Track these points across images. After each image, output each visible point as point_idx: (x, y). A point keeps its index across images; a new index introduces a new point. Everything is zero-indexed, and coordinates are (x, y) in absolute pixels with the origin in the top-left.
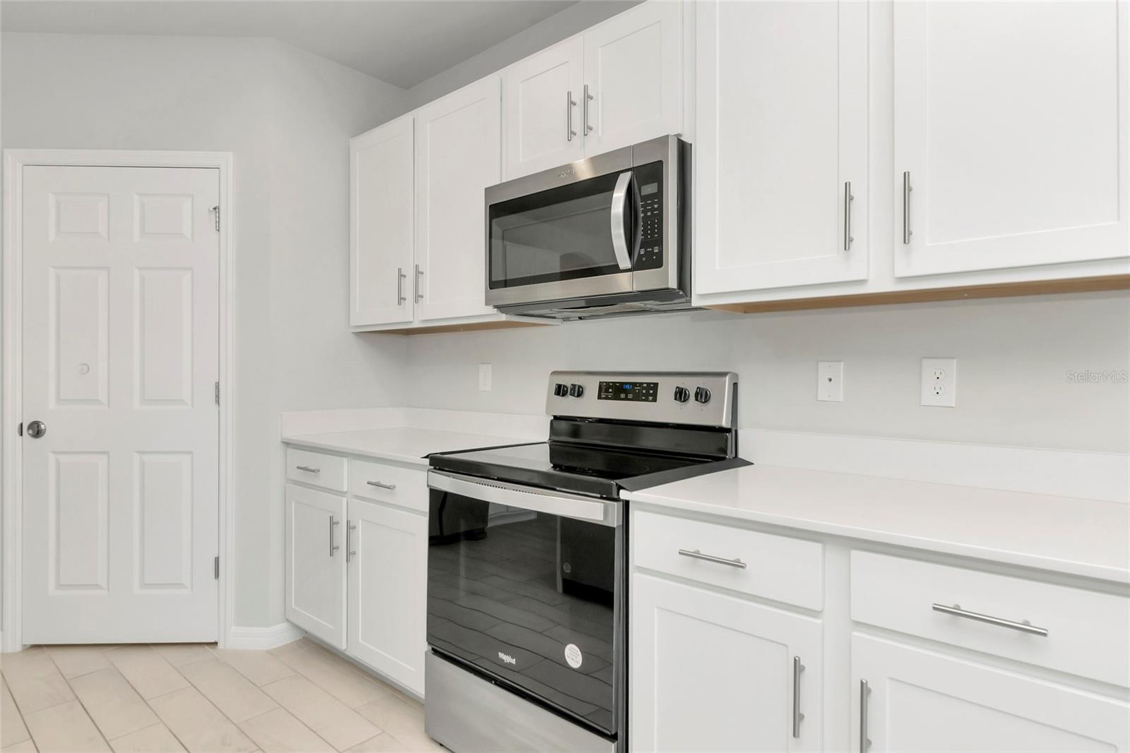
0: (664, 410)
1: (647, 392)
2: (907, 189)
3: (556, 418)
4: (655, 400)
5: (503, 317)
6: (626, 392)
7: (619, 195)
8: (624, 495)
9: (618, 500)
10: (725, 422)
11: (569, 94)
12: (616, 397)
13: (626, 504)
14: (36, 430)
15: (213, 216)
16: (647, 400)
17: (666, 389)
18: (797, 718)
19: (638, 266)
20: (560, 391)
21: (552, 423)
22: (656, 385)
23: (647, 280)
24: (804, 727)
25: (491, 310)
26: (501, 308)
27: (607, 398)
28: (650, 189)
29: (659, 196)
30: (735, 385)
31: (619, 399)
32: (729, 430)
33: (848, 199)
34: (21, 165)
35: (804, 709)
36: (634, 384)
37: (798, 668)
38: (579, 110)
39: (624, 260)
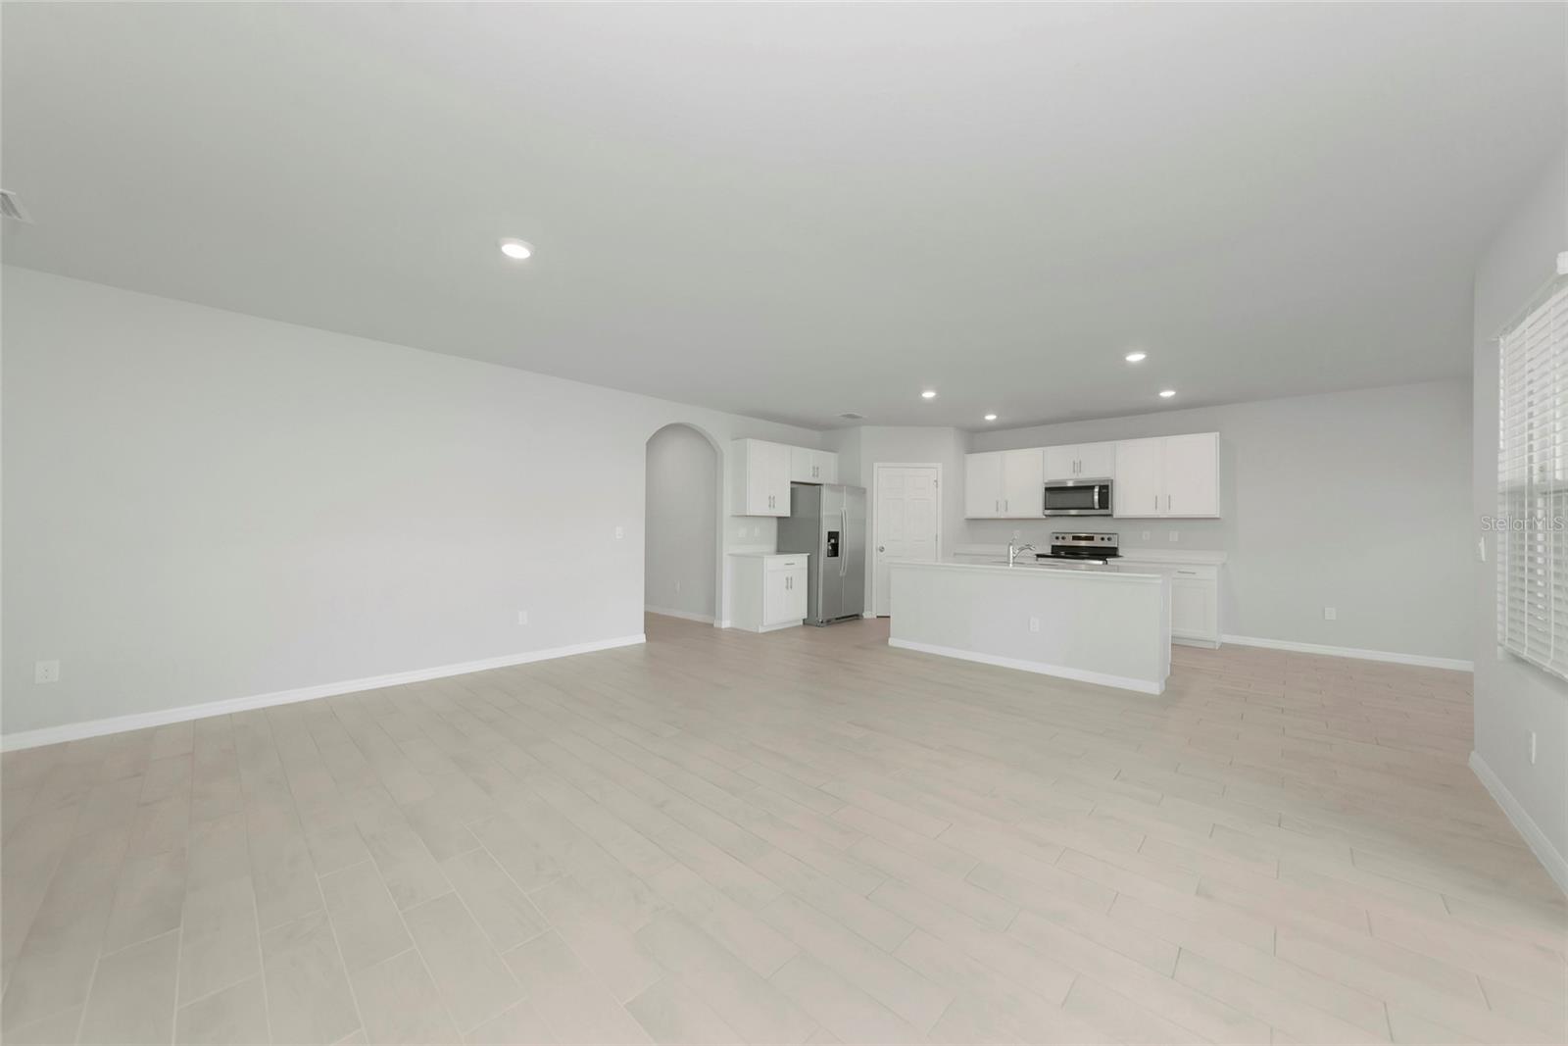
0: (1097, 543)
1: (1091, 539)
2: (1170, 499)
3: (1054, 546)
5: (1044, 517)
6: (1081, 538)
7: (1096, 490)
10: (1116, 547)
11: (1073, 461)
14: (883, 550)
15: (935, 483)
16: (1090, 541)
17: (1098, 538)
19: (1101, 508)
20: (1058, 538)
21: (1052, 547)
22: (1093, 537)
23: (1102, 511)
25: (1042, 515)
26: (1045, 515)
27: (1076, 540)
28: (1104, 490)
29: (1107, 492)
30: (1119, 537)
31: (1080, 540)
32: (1116, 549)
33: (1156, 499)
34: (877, 468)
36: (1085, 536)
38: (1077, 466)
39: (1097, 506)
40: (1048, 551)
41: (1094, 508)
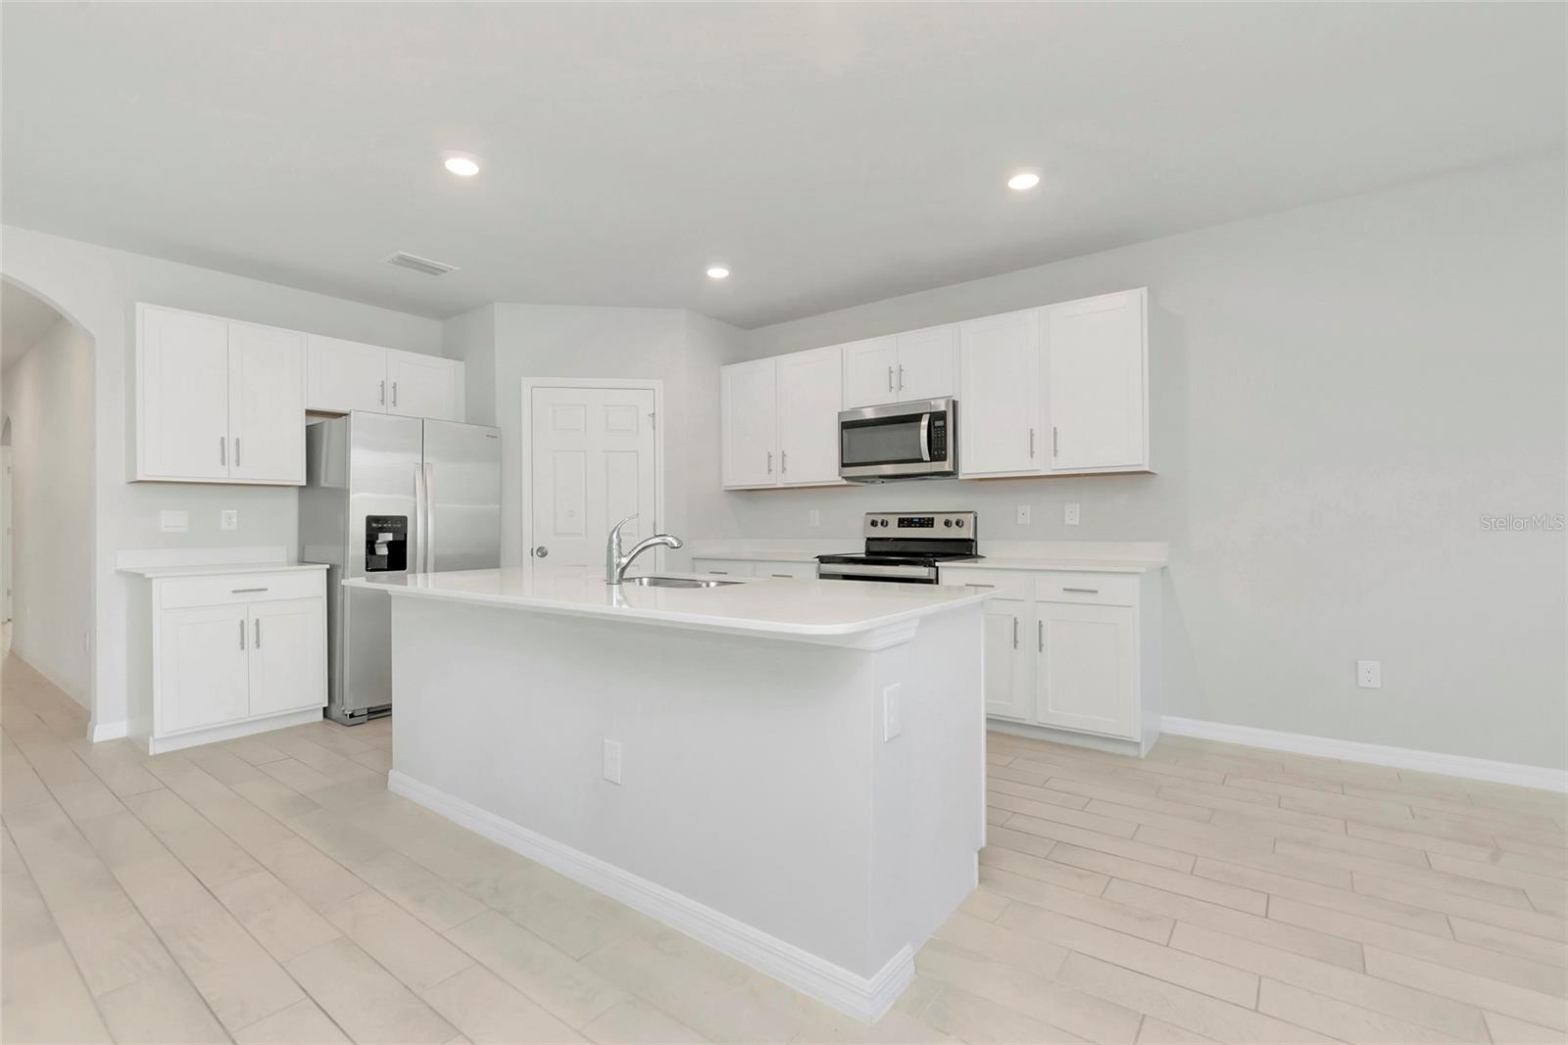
0: (938, 531)
1: (928, 523)
2: (1055, 433)
3: (868, 539)
4: (932, 526)
5: (845, 482)
6: (913, 523)
7: (924, 423)
8: (937, 564)
9: (934, 566)
10: (971, 537)
11: (890, 368)
12: (909, 526)
13: (937, 568)
14: (544, 554)
15: (651, 419)
16: (928, 526)
17: (939, 521)
18: (1016, 642)
19: (933, 459)
20: (874, 523)
21: (867, 543)
22: (933, 519)
23: (936, 466)
24: (1018, 645)
25: (840, 478)
26: (846, 478)
27: (904, 527)
28: (938, 423)
29: (944, 427)
30: (976, 518)
31: (911, 526)
32: (973, 541)
33: (1032, 435)
34: (530, 387)
35: (1018, 639)
36: (920, 519)
37: (1016, 623)
38: (896, 376)
39: (926, 456)
40: (859, 549)
41: (921, 460)
